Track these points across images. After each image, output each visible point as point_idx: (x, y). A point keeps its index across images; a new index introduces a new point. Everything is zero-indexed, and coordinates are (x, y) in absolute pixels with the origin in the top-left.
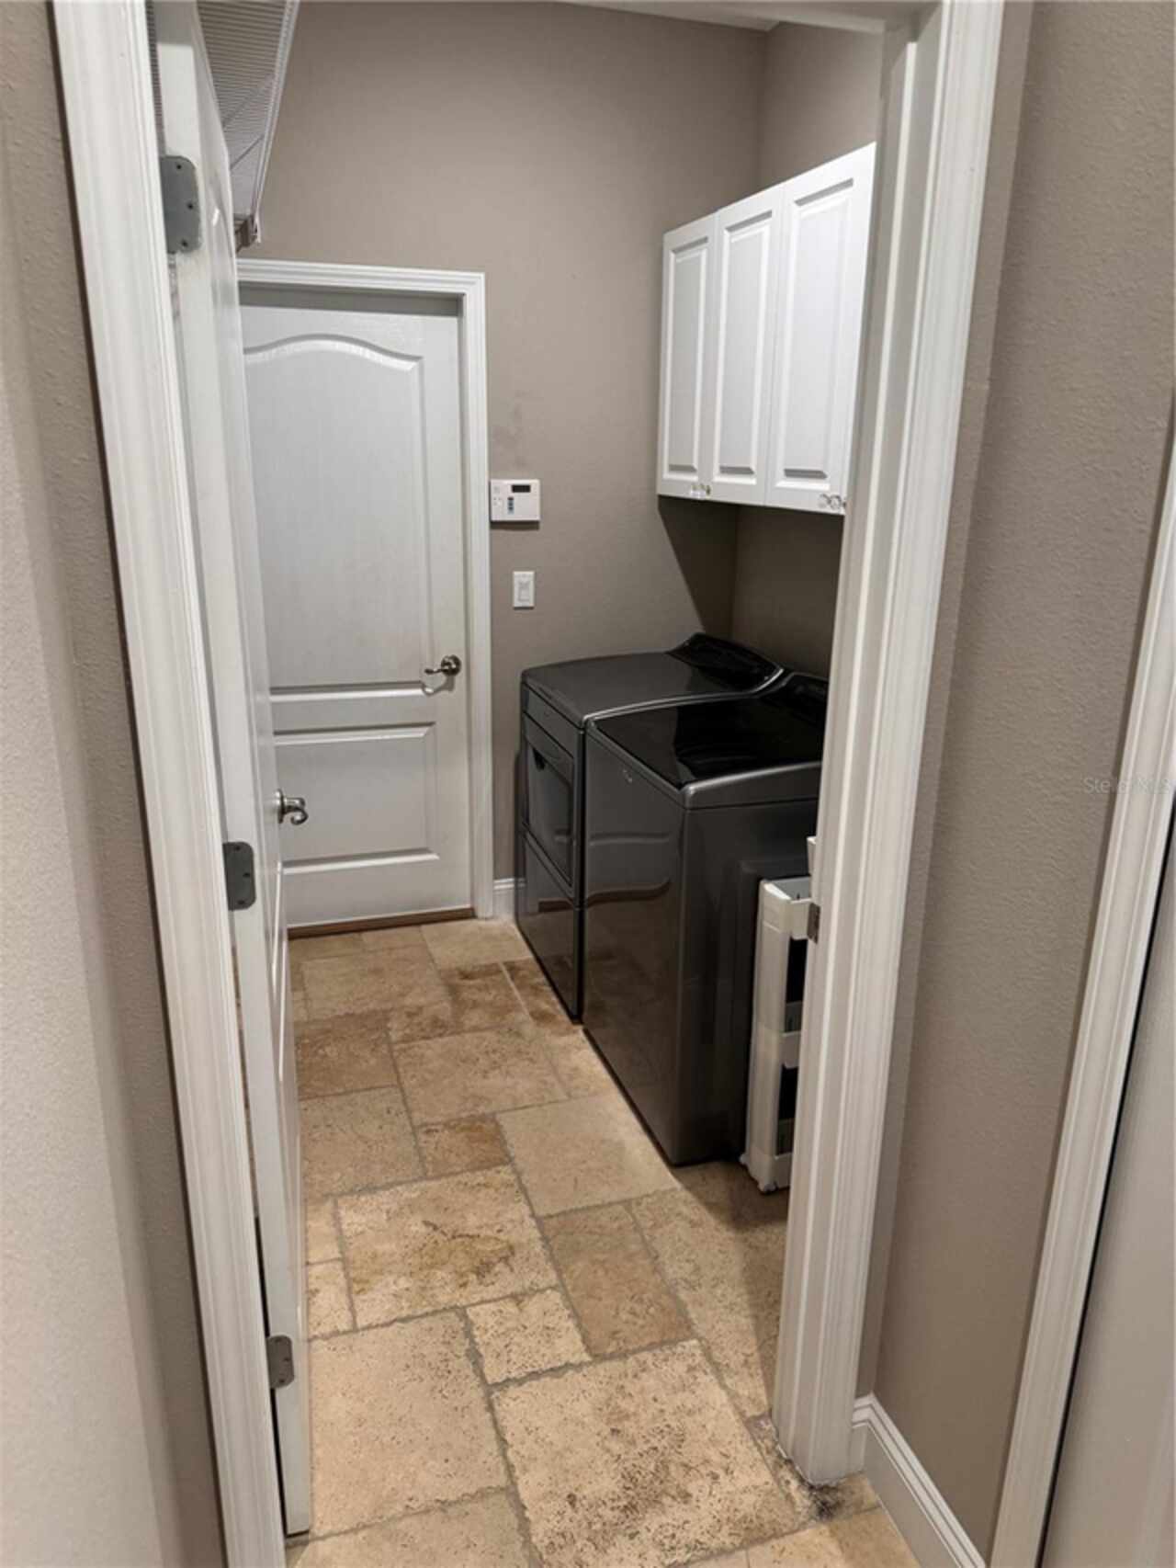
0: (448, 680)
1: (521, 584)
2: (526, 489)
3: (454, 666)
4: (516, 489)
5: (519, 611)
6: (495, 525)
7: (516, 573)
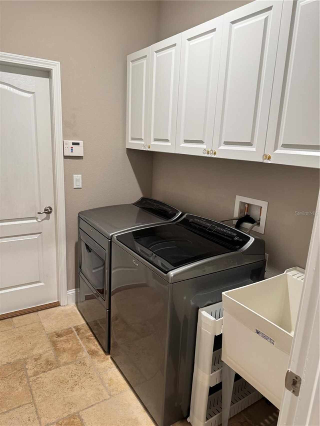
0: (47, 216)
1: (76, 179)
2: (78, 144)
3: (50, 211)
4: (74, 144)
5: (75, 189)
6: (65, 157)
7: (74, 175)
